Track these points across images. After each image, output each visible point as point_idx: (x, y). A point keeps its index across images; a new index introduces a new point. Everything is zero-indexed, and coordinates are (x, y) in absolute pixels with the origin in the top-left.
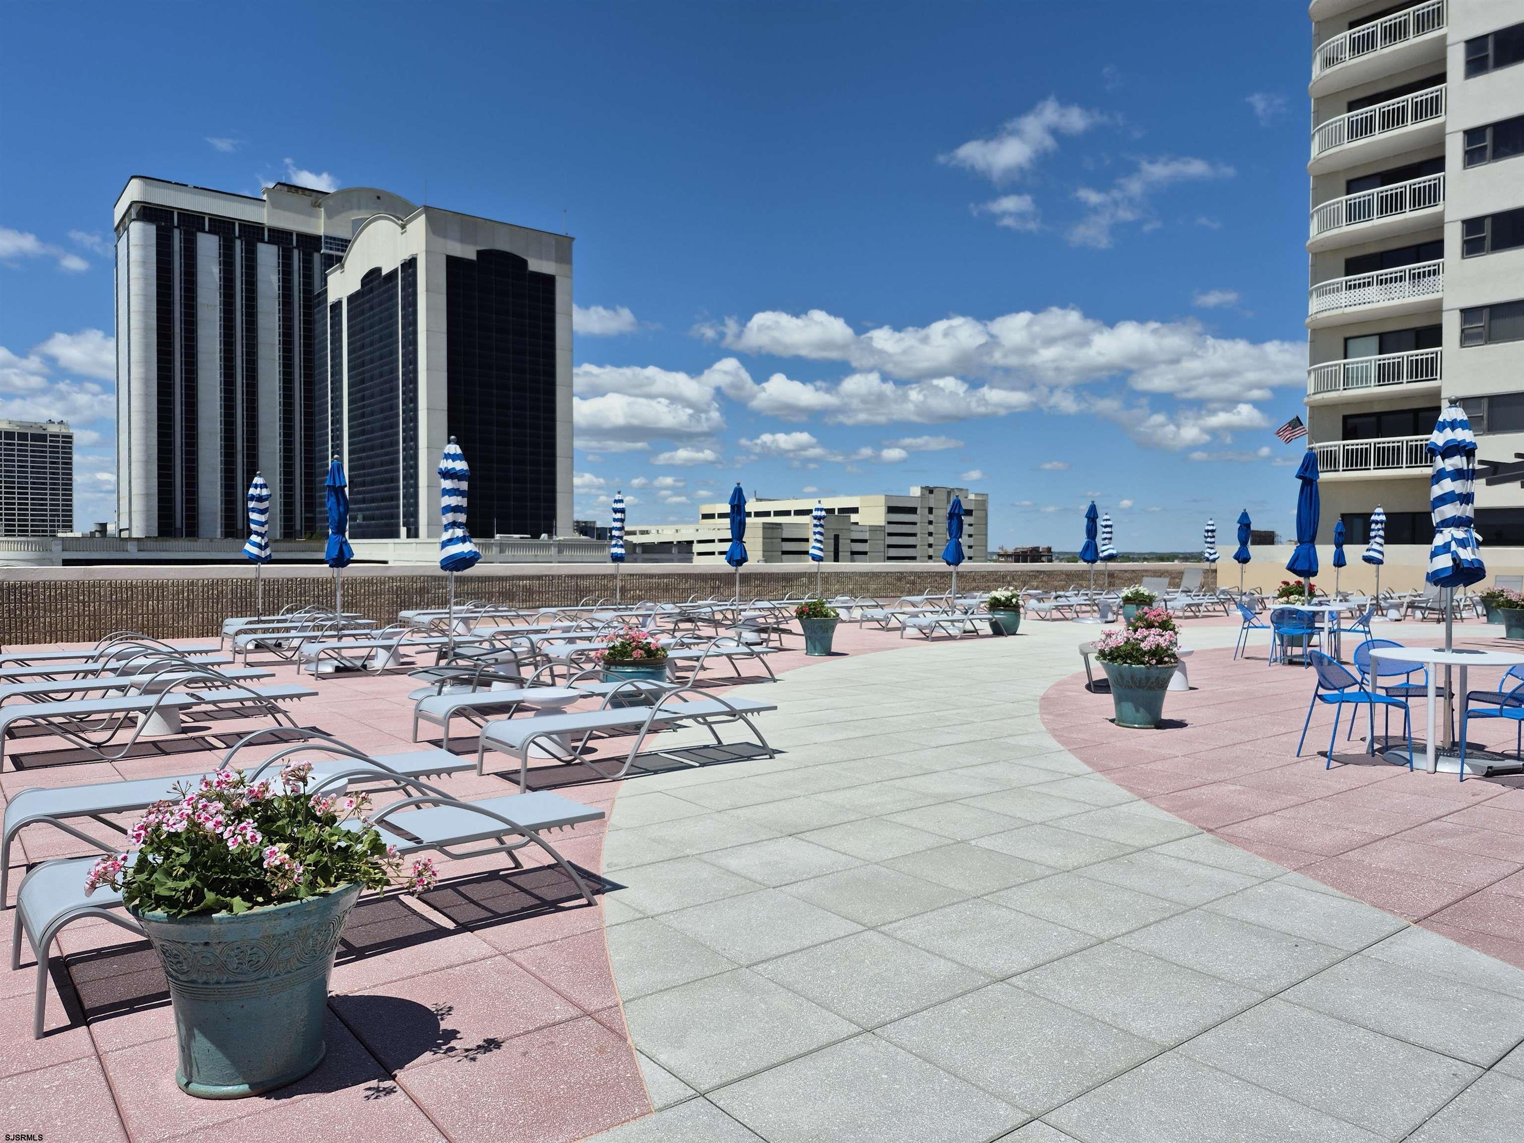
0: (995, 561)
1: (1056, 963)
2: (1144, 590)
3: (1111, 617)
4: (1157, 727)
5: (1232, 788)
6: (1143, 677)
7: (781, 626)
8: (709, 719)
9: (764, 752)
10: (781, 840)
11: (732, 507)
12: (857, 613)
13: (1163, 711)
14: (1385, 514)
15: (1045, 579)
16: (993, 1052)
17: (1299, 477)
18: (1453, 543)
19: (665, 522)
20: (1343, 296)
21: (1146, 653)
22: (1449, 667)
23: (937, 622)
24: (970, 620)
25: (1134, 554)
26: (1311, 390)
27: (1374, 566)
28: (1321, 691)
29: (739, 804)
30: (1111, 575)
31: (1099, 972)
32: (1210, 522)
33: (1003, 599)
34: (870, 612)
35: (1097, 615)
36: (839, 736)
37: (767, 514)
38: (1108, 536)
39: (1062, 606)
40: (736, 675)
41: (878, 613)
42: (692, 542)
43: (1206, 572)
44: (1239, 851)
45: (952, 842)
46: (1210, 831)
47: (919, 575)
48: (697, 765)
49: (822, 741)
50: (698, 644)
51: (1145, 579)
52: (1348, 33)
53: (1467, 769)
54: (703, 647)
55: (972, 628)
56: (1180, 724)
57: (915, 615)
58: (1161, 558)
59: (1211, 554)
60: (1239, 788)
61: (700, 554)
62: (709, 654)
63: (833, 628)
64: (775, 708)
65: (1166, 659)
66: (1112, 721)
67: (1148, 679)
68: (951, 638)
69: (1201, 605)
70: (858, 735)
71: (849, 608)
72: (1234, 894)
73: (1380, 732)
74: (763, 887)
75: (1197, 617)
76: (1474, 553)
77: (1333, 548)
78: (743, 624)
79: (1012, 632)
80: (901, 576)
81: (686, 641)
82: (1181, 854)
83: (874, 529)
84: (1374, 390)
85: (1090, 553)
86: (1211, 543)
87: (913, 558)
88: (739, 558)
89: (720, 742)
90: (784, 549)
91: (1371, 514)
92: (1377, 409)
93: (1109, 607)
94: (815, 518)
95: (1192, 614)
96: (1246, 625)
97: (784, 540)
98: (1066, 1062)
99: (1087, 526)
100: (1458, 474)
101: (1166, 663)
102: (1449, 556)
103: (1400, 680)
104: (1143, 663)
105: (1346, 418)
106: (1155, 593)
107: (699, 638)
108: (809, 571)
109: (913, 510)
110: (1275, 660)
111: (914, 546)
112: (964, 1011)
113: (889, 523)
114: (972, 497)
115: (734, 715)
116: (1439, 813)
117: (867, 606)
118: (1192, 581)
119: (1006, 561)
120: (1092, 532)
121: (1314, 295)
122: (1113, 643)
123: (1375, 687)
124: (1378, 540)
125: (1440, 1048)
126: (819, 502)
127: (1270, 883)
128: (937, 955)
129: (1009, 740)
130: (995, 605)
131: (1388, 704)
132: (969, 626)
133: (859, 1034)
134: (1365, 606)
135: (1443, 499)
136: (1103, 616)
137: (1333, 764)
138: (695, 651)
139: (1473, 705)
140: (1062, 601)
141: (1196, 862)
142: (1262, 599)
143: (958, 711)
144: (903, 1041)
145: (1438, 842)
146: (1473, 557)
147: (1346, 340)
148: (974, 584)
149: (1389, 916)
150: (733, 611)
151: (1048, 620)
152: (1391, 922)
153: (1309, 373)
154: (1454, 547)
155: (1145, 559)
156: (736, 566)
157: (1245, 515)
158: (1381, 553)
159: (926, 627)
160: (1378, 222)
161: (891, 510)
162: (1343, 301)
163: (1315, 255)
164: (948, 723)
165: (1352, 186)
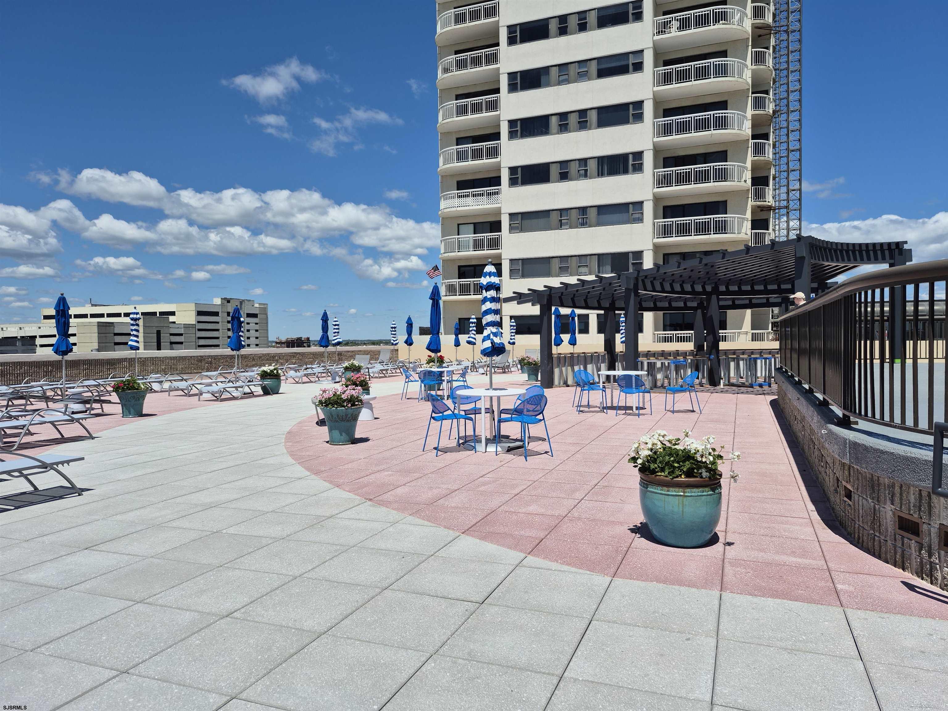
0: (274, 347)
1: (264, 597)
2: (356, 363)
3: (338, 379)
4: (353, 443)
5: (386, 473)
6: (344, 415)
7: (102, 398)
8: (25, 472)
9: (72, 491)
10: (78, 553)
11: (57, 312)
12: (166, 385)
13: (356, 433)
14: (476, 318)
15: (300, 358)
16: (213, 664)
17: (431, 298)
18: (491, 335)
19: (10, 322)
20: (456, 201)
21: (345, 400)
22: (491, 398)
23: (224, 389)
24: (248, 386)
25: (358, 341)
26: (442, 251)
27: (472, 346)
28: (434, 415)
29: (46, 533)
30: (340, 354)
31: (290, 597)
32: (393, 323)
33: (269, 371)
34: (176, 384)
35: (330, 378)
36: (139, 473)
37: (102, 316)
38: (337, 331)
39: (310, 374)
40: (60, 436)
41: (183, 385)
42: (36, 337)
43: (392, 351)
44: (384, 509)
45: (210, 533)
46: (370, 500)
47: (215, 357)
48: (13, 508)
49: (125, 478)
50: (25, 416)
51: (357, 356)
52: (454, 56)
53: (499, 449)
54: (28, 418)
55: (250, 391)
56: (366, 440)
57: (210, 385)
58: (374, 343)
59: (394, 341)
60: (390, 473)
61: (42, 346)
62: (33, 422)
63: (143, 397)
64: (83, 459)
65: (357, 403)
66: (327, 442)
67: (346, 415)
68: (234, 398)
69: (388, 370)
70: (154, 471)
71: (161, 382)
72: (376, 534)
73: (462, 434)
74: (55, 590)
75: (386, 377)
76: (500, 339)
77: (454, 336)
78: (69, 398)
79: (276, 392)
80: (201, 359)
81: (13, 414)
82: (352, 516)
83: (187, 326)
84: (472, 253)
85: (325, 341)
86: (394, 334)
87: (217, 346)
88: (64, 349)
89: (36, 488)
90: (116, 341)
91: (470, 319)
92: (473, 263)
93: (337, 373)
94: (132, 319)
95: (383, 375)
96: (407, 380)
97: (116, 334)
98: (260, 657)
99: (322, 325)
100: (493, 300)
101: (357, 405)
102: (489, 341)
103: (471, 406)
104: (344, 406)
105: (460, 267)
106: (362, 365)
107: (27, 411)
108: (129, 357)
109: (216, 314)
110: (422, 399)
111: (218, 338)
112: (198, 642)
113: (199, 322)
114: (257, 305)
115: (46, 468)
116: (484, 473)
117: (175, 380)
118: (385, 357)
119: (281, 347)
120: (325, 328)
121: (442, 199)
122: (326, 396)
123: (459, 410)
124: (473, 332)
125: (462, 598)
126: (135, 308)
127: (396, 525)
128: (185, 610)
129: (261, 462)
130: (264, 375)
131: (466, 419)
132: (247, 390)
133: (117, 676)
134: (468, 367)
135: (487, 312)
136: (334, 379)
137: (439, 453)
138: (21, 422)
139: (503, 416)
140: (309, 371)
141: (359, 519)
142: (420, 365)
143: (231, 446)
144: (150, 673)
145: (481, 489)
146: (500, 341)
147: (458, 225)
148: (254, 363)
149: (451, 532)
150: (60, 388)
151: (300, 383)
152: (452, 534)
153: (441, 242)
154: (492, 336)
155: (365, 344)
156: (62, 355)
157: (409, 319)
158: (475, 339)
159: (216, 392)
160: (471, 163)
161: (200, 313)
162: (456, 203)
163: (442, 176)
164: (222, 455)
165: (459, 141)
